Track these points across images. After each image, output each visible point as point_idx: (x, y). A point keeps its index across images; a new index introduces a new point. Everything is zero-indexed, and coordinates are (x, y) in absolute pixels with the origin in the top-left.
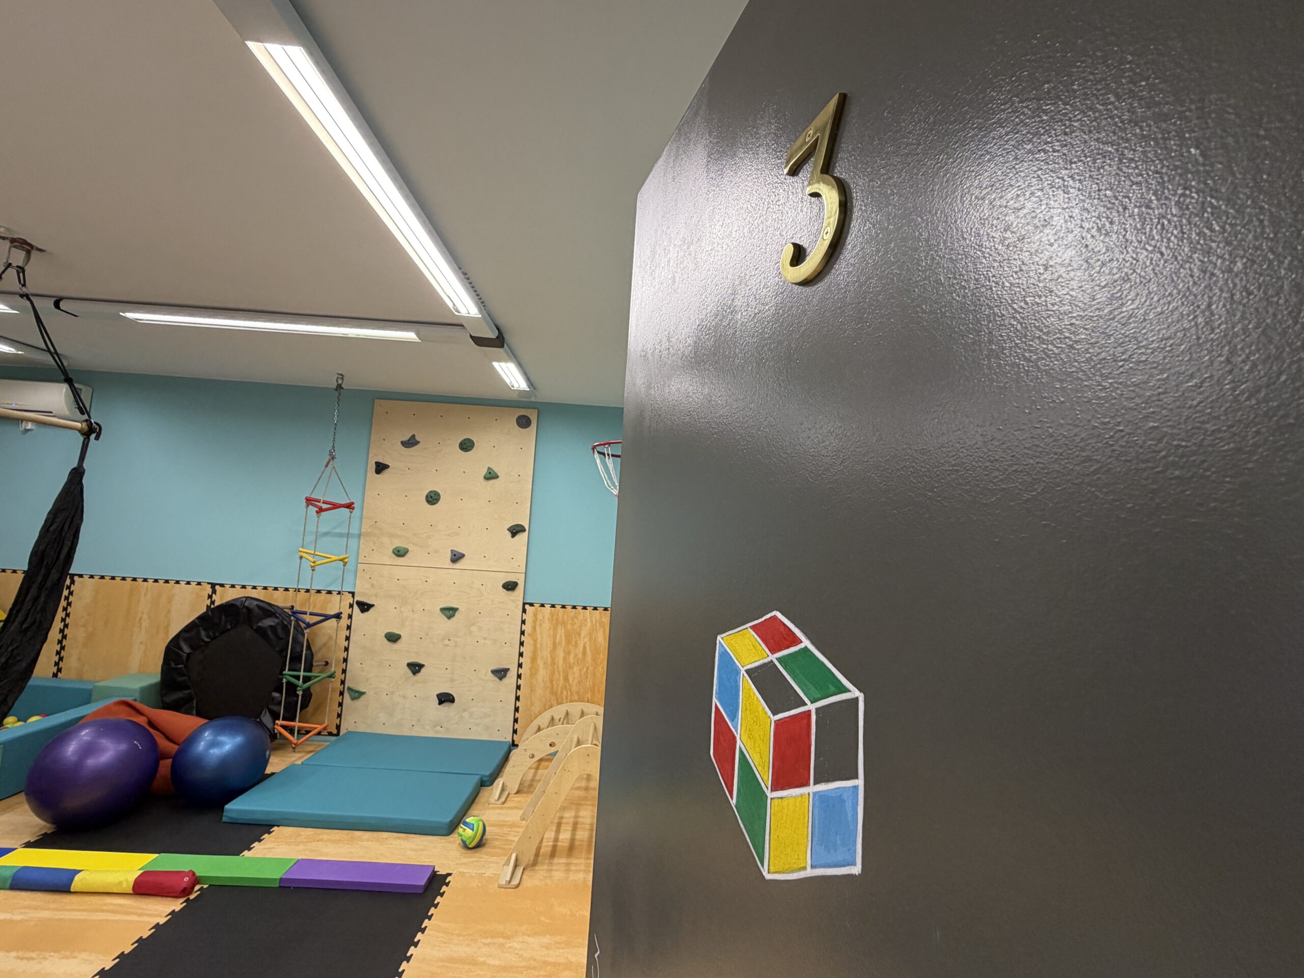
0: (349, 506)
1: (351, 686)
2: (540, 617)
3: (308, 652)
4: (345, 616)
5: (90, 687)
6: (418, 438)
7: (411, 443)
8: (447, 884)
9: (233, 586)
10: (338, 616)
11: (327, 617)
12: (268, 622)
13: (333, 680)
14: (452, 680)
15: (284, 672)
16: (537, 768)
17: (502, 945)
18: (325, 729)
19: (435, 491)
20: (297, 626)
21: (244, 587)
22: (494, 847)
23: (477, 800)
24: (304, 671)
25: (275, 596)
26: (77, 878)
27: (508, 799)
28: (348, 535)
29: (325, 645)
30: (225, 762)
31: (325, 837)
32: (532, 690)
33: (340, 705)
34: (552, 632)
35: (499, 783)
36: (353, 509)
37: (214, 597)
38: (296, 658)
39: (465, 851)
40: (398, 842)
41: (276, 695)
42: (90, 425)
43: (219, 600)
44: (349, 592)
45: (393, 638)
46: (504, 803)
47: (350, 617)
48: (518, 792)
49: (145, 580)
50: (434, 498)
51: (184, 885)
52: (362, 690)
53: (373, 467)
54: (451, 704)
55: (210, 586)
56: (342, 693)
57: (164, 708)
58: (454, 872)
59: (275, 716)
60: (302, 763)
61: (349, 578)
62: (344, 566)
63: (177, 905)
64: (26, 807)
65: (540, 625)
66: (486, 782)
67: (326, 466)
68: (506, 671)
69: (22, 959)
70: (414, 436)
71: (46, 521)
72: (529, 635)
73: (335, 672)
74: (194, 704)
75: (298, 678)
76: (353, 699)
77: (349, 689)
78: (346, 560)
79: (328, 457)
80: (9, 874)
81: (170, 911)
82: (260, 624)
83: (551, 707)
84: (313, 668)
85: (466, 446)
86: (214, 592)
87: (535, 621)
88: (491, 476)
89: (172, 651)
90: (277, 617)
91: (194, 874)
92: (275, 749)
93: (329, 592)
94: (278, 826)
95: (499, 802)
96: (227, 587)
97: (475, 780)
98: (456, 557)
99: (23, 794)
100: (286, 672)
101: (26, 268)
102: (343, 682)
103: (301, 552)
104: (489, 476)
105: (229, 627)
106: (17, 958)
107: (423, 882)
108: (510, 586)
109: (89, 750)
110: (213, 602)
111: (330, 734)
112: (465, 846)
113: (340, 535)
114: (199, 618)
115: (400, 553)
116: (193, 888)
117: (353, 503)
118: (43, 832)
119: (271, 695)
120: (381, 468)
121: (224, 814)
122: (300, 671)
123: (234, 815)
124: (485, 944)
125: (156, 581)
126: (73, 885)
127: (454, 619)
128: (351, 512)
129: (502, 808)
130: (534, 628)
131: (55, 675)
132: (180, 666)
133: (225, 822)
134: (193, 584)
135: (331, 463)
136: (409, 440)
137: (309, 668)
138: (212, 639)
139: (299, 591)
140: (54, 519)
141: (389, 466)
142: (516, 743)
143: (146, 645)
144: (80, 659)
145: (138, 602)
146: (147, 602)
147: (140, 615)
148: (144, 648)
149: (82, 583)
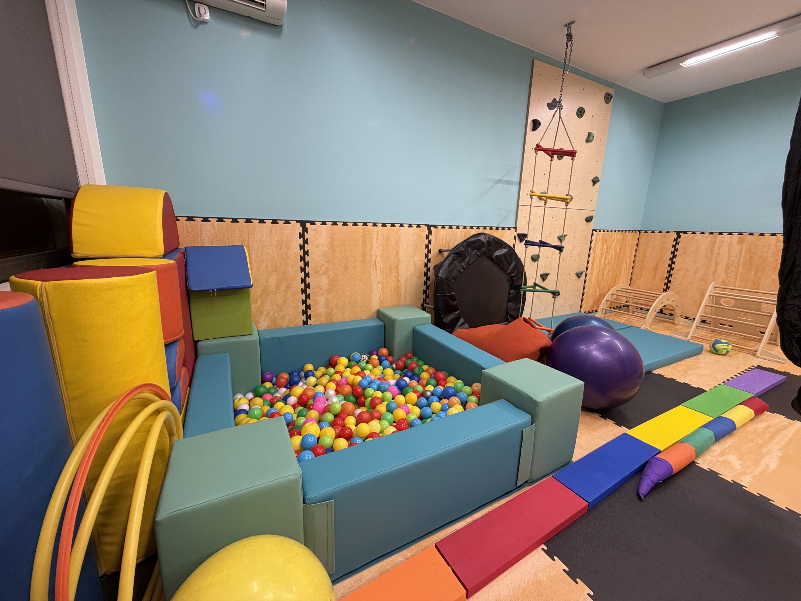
2: (598, 238)
9: (443, 227)
12: (501, 252)
26: (732, 419)
34: (601, 247)
37: (431, 237)
44: (514, 228)
45: (535, 259)
55: (426, 227)
65: (598, 243)
68: (582, 273)
72: (593, 250)
82: (496, 254)
85: (580, 113)
86: (430, 232)
87: (596, 241)
94: (653, 371)
96: (440, 227)
104: (589, 139)
105: (475, 259)
108: (589, 220)
113: (508, 182)
126: (735, 423)
130: (595, 245)
131: (305, 323)
132: (452, 294)
134: (414, 226)
141: (540, 125)
143: (383, 284)
144: (327, 305)
145: (372, 246)
146: (379, 245)
147: (374, 258)
148: (381, 287)
149: (315, 230)
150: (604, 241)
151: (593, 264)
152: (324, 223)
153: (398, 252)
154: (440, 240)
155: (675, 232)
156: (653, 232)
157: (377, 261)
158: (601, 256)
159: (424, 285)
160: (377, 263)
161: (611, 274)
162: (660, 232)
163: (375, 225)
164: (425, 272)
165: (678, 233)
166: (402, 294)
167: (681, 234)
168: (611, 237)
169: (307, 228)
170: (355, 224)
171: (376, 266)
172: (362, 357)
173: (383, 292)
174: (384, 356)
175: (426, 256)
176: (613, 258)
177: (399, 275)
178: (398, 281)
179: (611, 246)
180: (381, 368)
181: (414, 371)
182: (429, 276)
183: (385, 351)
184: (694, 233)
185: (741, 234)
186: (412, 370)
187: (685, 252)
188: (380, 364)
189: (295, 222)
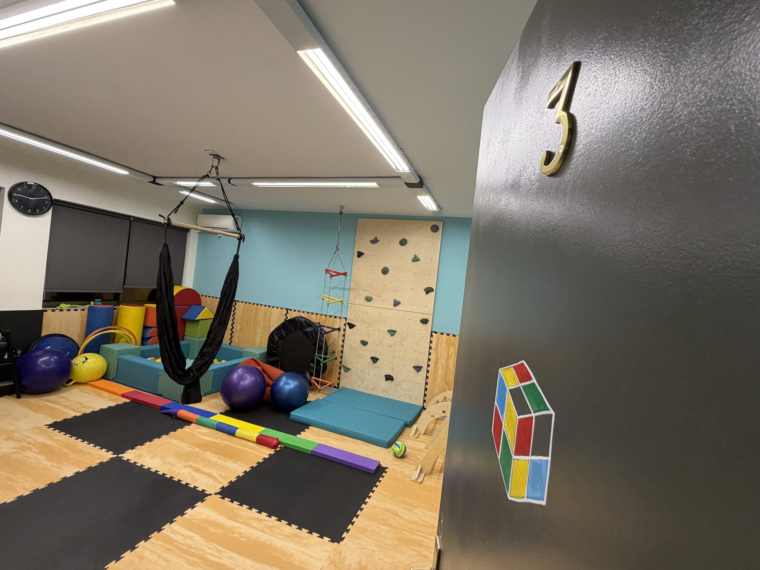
0: (345, 274)
1: (345, 365)
2: (440, 340)
3: (326, 345)
4: (342, 330)
5: (241, 350)
6: (378, 239)
7: (375, 241)
8: (386, 472)
9: (295, 311)
10: (339, 329)
11: (334, 330)
12: (309, 329)
13: (336, 361)
14: (393, 369)
15: (315, 354)
16: (436, 423)
17: (411, 510)
18: (332, 384)
19: (386, 267)
20: (321, 333)
21: (299, 311)
22: (411, 460)
23: (403, 434)
24: (324, 355)
25: (312, 317)
26: (237, 431)
27: (419, 436)
28: (344, 289)
29: (333, 343)
30: (291, 392)
31: (331, 436)
32: (435, 380)
33: (340, 373)
34: (447, 349)
35: (415, 427)
36: (347, 276)
37: (287, 315)
38: (320, 348)
39: (395, 458)
40: (364, 446)
41: (312, 364)
42: (241, 235)
43: (290, 316)
44: (344, 318)
45: (364, 343)
46: (416, 438)
47: (344, 330)
48: (424, 434)
49: (261, 305)
50: (386, 270)
51: (275, 444)
52: (350, 368)
53: (356, 254)
54: (391, 381)
55: (286, 310)
56: (340, 368)
57: (268, 364)
58: (389, 467)
59: (311, 375)
60: (322, 399)
61: (344, 310)
62: (342, 304)
63: (272, 452)
64: (221, 398)
65: (440, 345)
66: (408, 425)
67: (335, 254)
68: (421, 367)
69: (220, 458)
70: (376, 237)
71: (226, 278)
72: (434, 349)
73: (337, 357)
74: (280, 364)
75: (321, 357)
76: (345, 371)
77: (343, 366)
78: (343, 302)
79: (335, 249)
80: (215, 423)
81: (269, 453)
82: (306, 330)
83: (445, 391)
84: (328, 354)
85: (403, 242)
86: (287, 313)
87: (438, 342)
88: (416, 259)
89: (271, 338)
90: (313, 327)
91: (278, 440)
92: (311, 390)
93: (335, 317)
94: (312, 426)
95: (414, 437)
96: (293, 311)
97: (402, 423)
98: (396, 303)
99: (220, 392)
100: (316, 354)
101: (219, 167)
102: (341, 363)
103: (323, 296)
104: (414, 259)
105: (293, 330)
106: (218, 458)
107: (374, 468)
108: (424, 321)
109: (241, 378)
110: (287, 318)
111: (335, 387)
112: (395, 455)
113: (341, 289)
114: (281, 324)
115: (368, 299)
116: (278, 446)
117: (346, 273)
118: (226, 409)
119: (310, 364)
120: (360, 254)
121: (290, 416)
122: (322, 354)
123: (293, 417)
124: (403, 507)
125: (265, 306)
126: (236, 433)
127: (394, 336)
128: (346, 277)
129: (416, 441)
130: (437, 346)
131: (230, 344)
132: (274, 346)
133: (291, 420)
134: (279, 308)
135: (337, 252)
136: (374, 240)
137: (326, 354)
138: (286, 335)
139: (322, 315)
140: (229, 277)
141: (364, 254)
142: (425, 407)
144: (238, 338)
145: (259, 315)
146: (262, 315)
147: (259, 322)
148: (261, 336)
149: (239, 305)
152: (242, 302)
153: (270, 320)
169: (236, 303)
173: (262, 339)
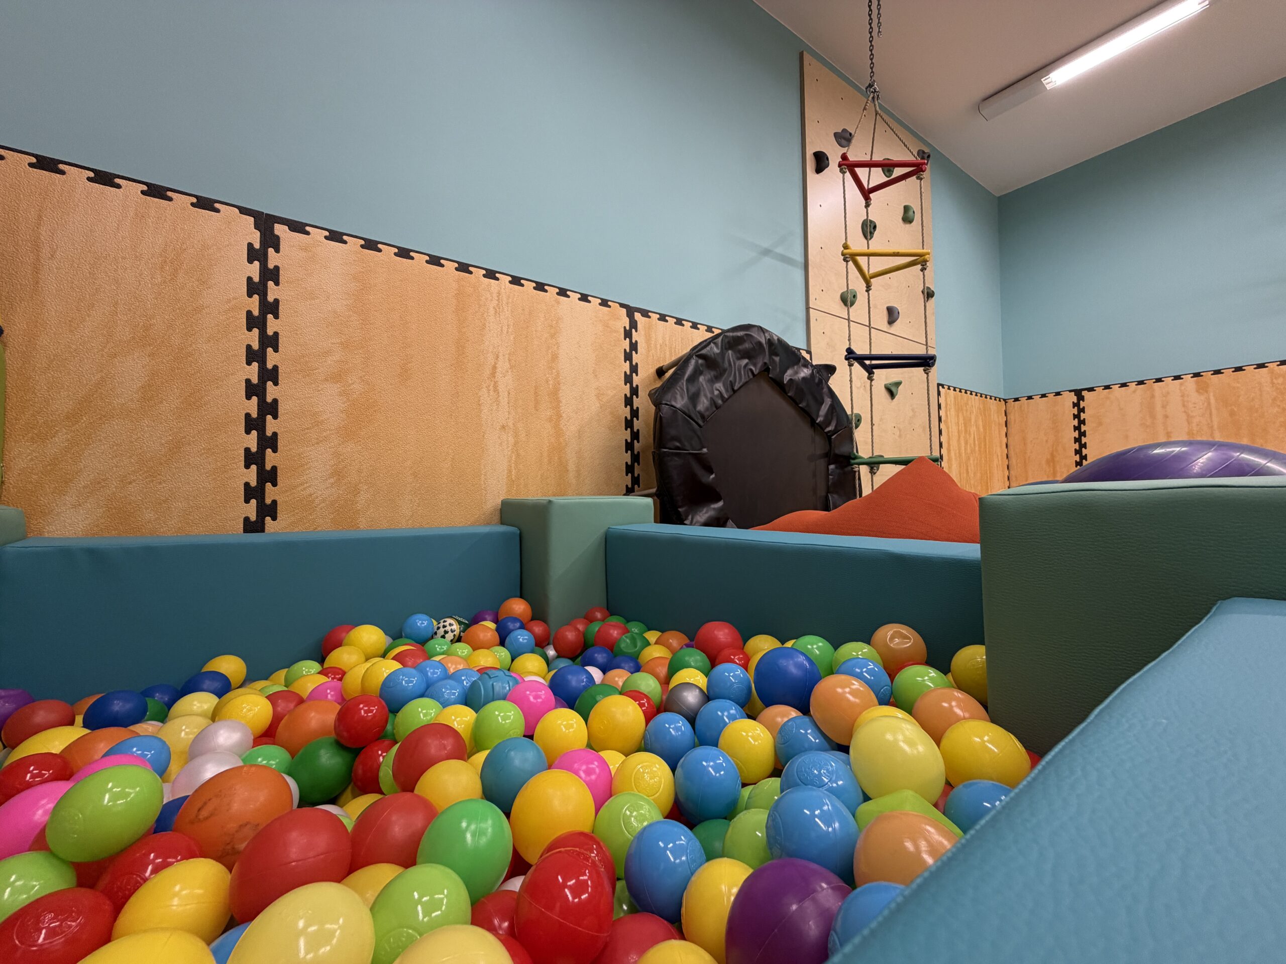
2: (948, 401)
7: (844, 138)
9: (663, 318)
34: (956, 419)
37: (635, 337)
43: (648, 341)
50: (870, 229)
53: (812, 160)
65: (949, 411)
70: (845, 130)
72: (944, 422)
86: (634, 324)
110: (633, 347)
115: (850, 300)
120: (823, 164)
127: (896, 400)
130: (946, 414)
131: (253, 527)
136: (842, 134)
143: (516, 435)
144: (338, 474)
145: (484, 327)
146: (505, 329)
147: (491, 359)
148: (511, 440)
149: (305, 249)
150: (959, 410)
151: (949, 450)
152: (335, 236)
153: (555, 357)
154: (658, 346)
155: (1070, 391)
156: (1030, 398)
157: (499, 370)
158: (959, 437)
159: (627, 452)
160: (498, 375)
161: (979, 475)
162: (1043, 396)
163: (491, 274)
164: (626, 418)
165: (1078, 393)
166: (571, 467)
167: (1084, 393)
168: (967, 404)
169: (278, 238)
170: (435, 261)
171: (496, 383)
172: (441, 625)
173: (518, 455)
174: (515, 620)
175: (628, 379)
176: (976, 442)
177: (559, 416)
178: (559, 433)
179: (970, 420)
180: (503, 653)
181: (615, 649)
182: (638, 430)
183: (518, 607)
184: (1107, 387)
185: (1197, 375)
186: (611, 647)
187: (1100, 424)
188: (502, 643)
189: (237, 210)
